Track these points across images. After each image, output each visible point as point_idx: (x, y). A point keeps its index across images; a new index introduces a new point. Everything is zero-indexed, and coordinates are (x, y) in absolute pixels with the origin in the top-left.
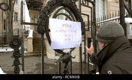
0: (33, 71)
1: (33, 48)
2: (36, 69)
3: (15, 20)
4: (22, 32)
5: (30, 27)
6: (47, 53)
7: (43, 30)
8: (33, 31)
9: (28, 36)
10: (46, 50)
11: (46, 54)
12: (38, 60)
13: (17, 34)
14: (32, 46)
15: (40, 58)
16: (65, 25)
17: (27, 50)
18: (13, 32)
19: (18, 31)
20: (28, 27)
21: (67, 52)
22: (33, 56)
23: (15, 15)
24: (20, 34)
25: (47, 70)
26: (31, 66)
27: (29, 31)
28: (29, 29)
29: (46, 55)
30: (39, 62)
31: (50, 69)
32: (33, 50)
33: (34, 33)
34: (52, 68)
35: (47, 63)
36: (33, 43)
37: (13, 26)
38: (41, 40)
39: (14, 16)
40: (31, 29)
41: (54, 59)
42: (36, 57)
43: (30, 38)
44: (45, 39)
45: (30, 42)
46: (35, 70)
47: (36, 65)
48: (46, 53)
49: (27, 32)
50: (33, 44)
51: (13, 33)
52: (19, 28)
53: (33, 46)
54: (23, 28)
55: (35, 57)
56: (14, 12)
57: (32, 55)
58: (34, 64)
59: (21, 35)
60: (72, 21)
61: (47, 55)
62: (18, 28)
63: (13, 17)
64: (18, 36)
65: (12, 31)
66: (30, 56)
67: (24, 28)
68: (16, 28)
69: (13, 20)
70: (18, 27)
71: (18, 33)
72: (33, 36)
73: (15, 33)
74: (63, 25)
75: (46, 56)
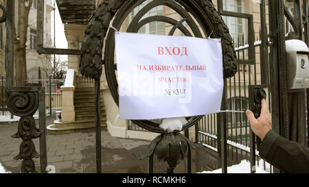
0: (75, 165)
1: (76, 113)
2: (83, 161)
3: (31, 48)
4: (49, 75)
5: (67, 64)
6: (108, 123)
7: (94, 66)
8: (75, 73)
9: (62, 84)
10: (105, 116)
11: (106, 126)
12: (88, 140)
13: (36, 81)
14: (72, 108)
15: (90, 136)
16: (165, 51)
17: (60, 117)
18: (26, 76)
19: (40, 71)
20: (63, 64)
21: (172, 129)
22: (76, 130)
23: (31, 36)
24: (44, 80)
25: (107, 163)
26: (71, 154)
27: (65, 72)
28: (66, 69)
29: (105, 128)
30: (88, 144)
31: (115, 159)
32: (76, 118)
33: (76, 77)
34: (120, 159)
35: (109, 147)
36: (74, 100)
37: (27, 62)
38: (94, 93)
39: (28, 38)
40: (69, 68)
41: (124, 137)
42: (83, 132)
43: (68, 89)
44: (103, 91)
45: (68, 98)
46: (79, 164)
47: (82, 152)
48: (106, 124)
49: (61, 76)
50: (75, 104)
51: (26, 79)
52: (41, 66)
53: (75, 108)
54: (50, 65)
55: (80, 133)
56: (29, 29)
57: (73, 128)
58: (78, 150)
59: (47, 82)
60: (190, 35)
61: (108, 128)
62: (38, 66)
63: (26, 39)
64: (40, 84)
65: (26, 73)
66: (68, 132)
67: (53, 66)
68: (34, 66)
69: (28, 48)
70: (40, 64)
71: (40, 78)
72: (74, 85)
73: (32, 78)
74: (160, 51)
75: (106, 130)
